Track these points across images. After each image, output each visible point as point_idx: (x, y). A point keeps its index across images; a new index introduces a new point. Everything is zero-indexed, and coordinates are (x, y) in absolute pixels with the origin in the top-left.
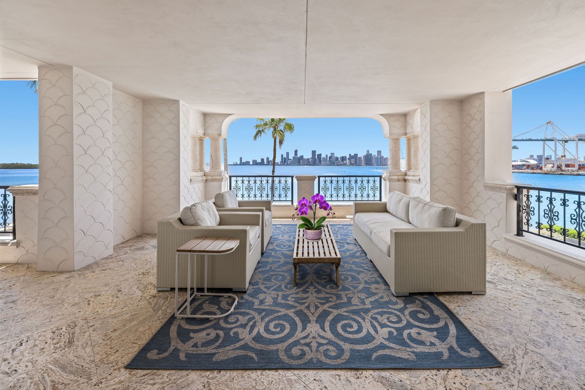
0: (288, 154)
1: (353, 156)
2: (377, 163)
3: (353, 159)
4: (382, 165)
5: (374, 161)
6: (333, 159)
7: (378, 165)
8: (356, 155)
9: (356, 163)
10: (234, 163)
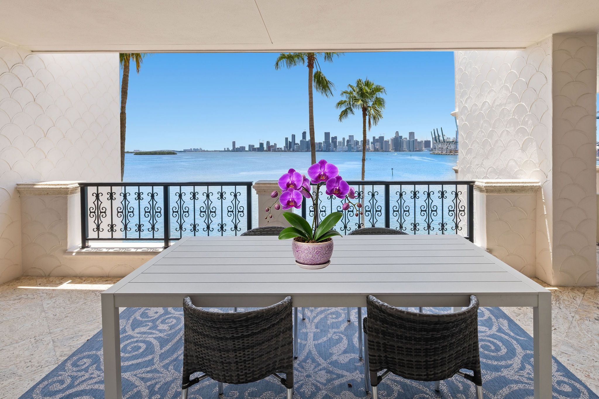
0: (293, 136)
1: (377, 139)
2: (409, 148)
3: (378, 143)
4: (415, 151)
5: (405, 146)
6: (352, 143)
7: (410, 151)
8: (382, 138)
9: (382, 148)
10: (225, 149)
